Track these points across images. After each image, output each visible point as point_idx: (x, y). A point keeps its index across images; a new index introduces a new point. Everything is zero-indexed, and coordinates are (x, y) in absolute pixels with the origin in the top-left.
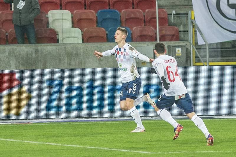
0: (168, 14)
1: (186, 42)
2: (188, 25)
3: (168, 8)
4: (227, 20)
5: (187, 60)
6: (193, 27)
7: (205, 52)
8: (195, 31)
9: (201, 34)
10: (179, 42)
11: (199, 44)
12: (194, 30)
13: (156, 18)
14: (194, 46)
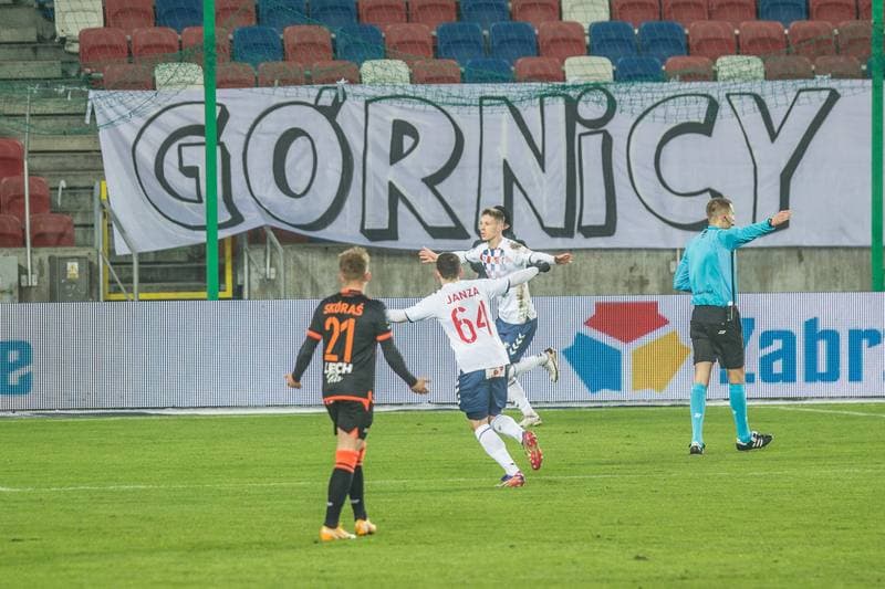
0: (52, 189)
1: (89, 250)
2: (92, 212)
3: (50, 175)
4: (179, 202)
5: (91, 288)
6: (104, 217)
7: (131, 270)
8: (110, 225)
9: (122, 231)
10: (74, 248)
11: (118, 253)
12: (106, 222)
13: (23, 196)
14: (106, 260)
